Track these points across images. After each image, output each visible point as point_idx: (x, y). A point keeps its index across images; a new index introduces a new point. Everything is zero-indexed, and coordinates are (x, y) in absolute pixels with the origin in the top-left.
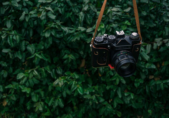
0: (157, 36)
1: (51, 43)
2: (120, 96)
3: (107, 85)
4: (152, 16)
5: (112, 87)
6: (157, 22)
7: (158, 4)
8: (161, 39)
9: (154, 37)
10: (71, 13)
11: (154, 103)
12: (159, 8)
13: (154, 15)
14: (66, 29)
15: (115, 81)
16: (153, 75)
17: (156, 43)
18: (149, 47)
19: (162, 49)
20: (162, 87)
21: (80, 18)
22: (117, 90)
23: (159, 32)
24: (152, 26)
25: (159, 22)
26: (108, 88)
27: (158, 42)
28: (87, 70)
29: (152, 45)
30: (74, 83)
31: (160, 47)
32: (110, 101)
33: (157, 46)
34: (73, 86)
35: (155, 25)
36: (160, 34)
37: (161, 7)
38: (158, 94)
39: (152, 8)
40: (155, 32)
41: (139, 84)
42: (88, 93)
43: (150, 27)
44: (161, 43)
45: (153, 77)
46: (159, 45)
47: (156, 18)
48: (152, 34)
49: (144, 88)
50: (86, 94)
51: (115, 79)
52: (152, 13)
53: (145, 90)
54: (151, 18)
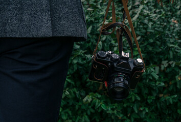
0: (163, 59)
1: (76, 68)
2: (136, 112)
3: (124, 103)
4: (158, 43)
5: (128, 104)
6: (162, 48)
7: (162, 32)
8: (167, 61)
9: (160, 60)
10: (91, 43)
11: (165, 119)
12: (163, 36)
13: (159, 42)
14: (88, 56)
15: (131, 98)
16: (162, 93)
17: (163, 65)
18: (157, 68)
19: (168, 70)
20: (171, 102)
21: (99, 46)
22: (133, 106)
23: (165, 56)
24: (158, 51)
25: (164, 48)
26: (125, 105)
27: (165, 64)
28: (105, 92)
29: (160, 68)
30: (97, 102)
31: (166, 68)
32: (128, 115)
33: (165, 68)
34: (97, 104)
35: (161, 50)
36: (166, 57)
37: (164, 35)
38: (169, 111)
39: (158, 36)
40: (161, 57)
41: (151, 100)
42: (110, 109)
43: (157, 52)
44: (167, 64)
45: (162, 95)
46: (166, 66)
47: (162, 44)
48: (159, 58)
49: (156, 105)
50: (108, 110)
51: (131, 97)
52: (158, 40)
53: (157, 107)
54: (157, 44)
